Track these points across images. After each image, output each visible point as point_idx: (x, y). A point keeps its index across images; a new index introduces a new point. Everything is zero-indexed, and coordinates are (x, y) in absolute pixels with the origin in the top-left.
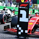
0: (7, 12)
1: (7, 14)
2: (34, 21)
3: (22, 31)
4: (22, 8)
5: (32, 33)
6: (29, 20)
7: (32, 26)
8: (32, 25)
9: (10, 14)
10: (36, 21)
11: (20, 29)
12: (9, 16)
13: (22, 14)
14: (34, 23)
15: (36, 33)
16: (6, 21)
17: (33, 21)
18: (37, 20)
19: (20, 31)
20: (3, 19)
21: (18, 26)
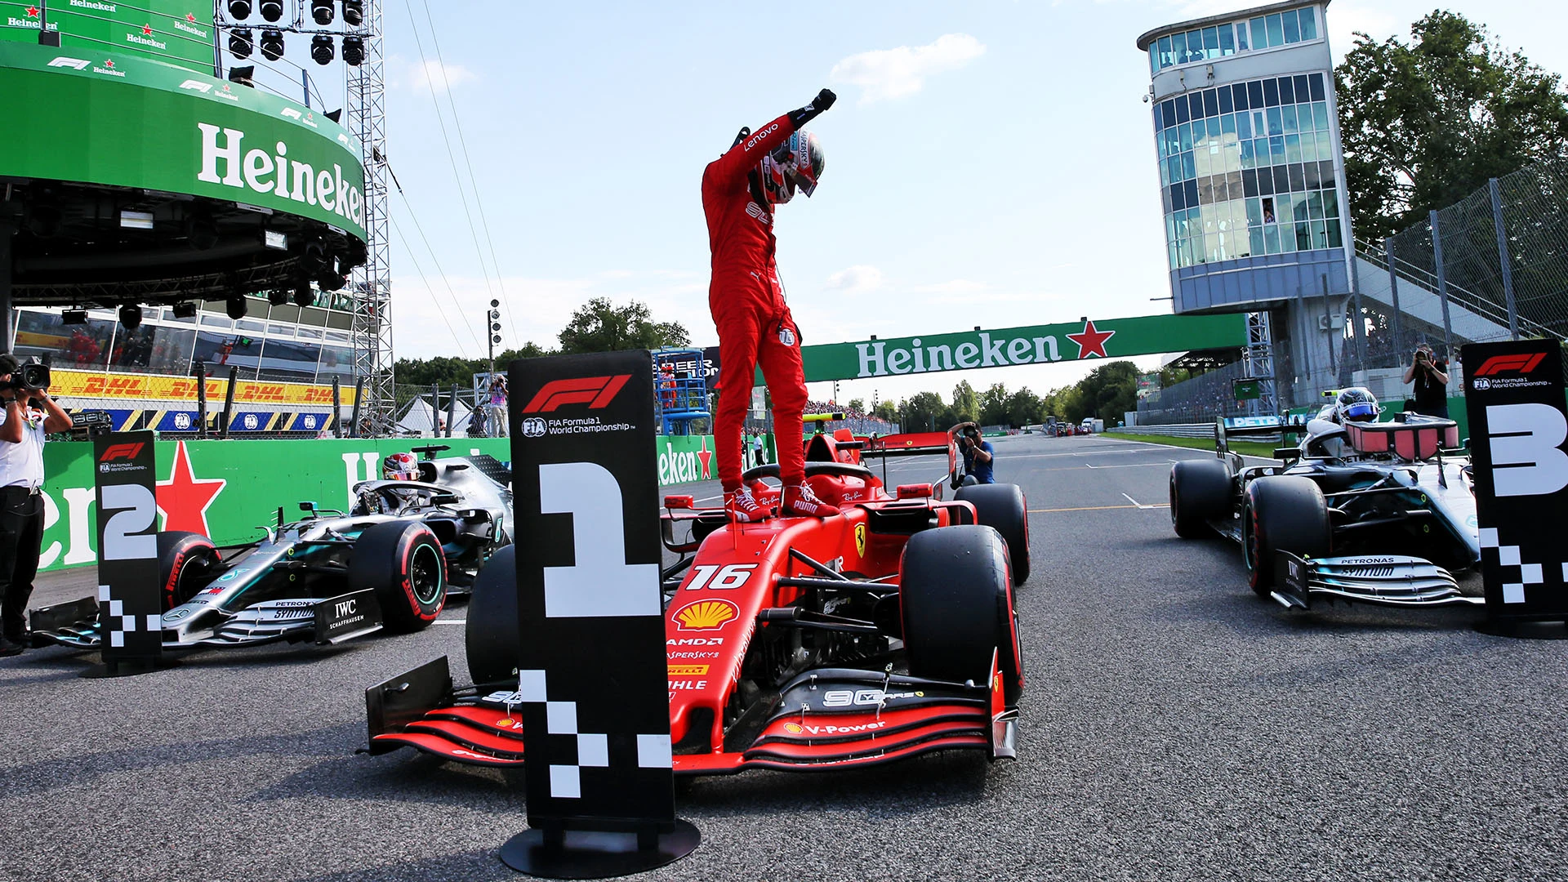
0: (456, 489)
1: (450, 511)
2: (742, 578)
3: (594, 750)
4: (559, 428)
5: (730, 746)
6: (669, 583)
7: (726, 650)
8: (730, 631)
9: (482, 515)
10: (769, 575)
11: (562, 718)
12: (482, 530)
13: (566, 520)
14: (740, 597)
15: (791, 729)
16: (435, 600)
17: (727, 571)
18: (773, 558)
19: (565, 750)
20: (398, 578)
21: (533, 684)
